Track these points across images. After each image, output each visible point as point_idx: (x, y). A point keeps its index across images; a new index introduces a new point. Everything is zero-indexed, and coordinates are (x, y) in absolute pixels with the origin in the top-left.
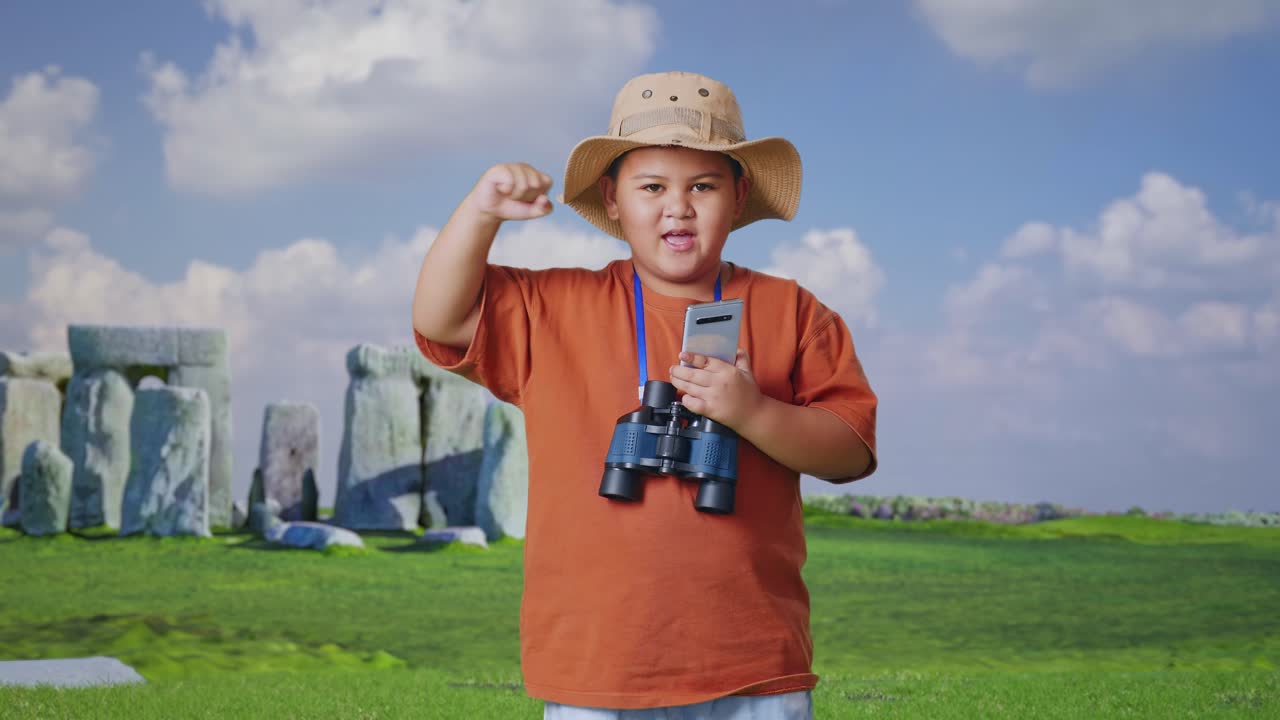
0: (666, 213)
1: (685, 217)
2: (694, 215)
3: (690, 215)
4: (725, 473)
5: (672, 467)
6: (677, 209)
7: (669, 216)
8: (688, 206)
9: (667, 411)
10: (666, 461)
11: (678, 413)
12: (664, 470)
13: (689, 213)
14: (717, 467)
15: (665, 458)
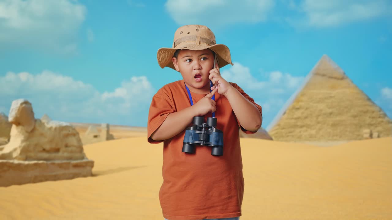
0: (194, 68)
1: (199, 69)
2: (202, 68)
3: (200, 69)
4: (220, 144)
5: (204, 143)
6: (197, 67)
7: (195, 69)
8: (200, 65)
9: (202, 126)
10: (202, 142)
11: (205, 126)
12: (202, 144)
13: (200, 68)
14: (218, 143)
15: (202, 141)
